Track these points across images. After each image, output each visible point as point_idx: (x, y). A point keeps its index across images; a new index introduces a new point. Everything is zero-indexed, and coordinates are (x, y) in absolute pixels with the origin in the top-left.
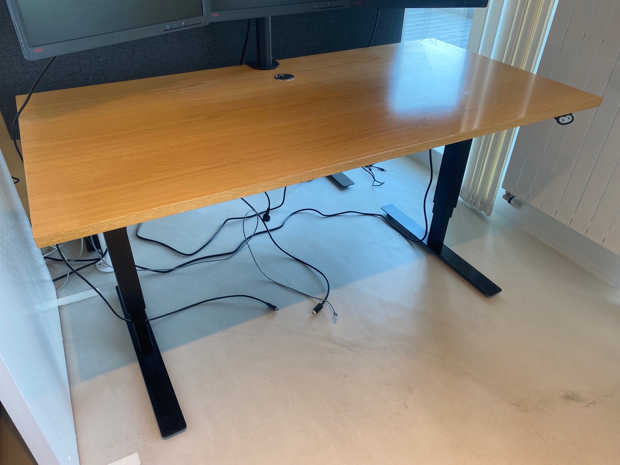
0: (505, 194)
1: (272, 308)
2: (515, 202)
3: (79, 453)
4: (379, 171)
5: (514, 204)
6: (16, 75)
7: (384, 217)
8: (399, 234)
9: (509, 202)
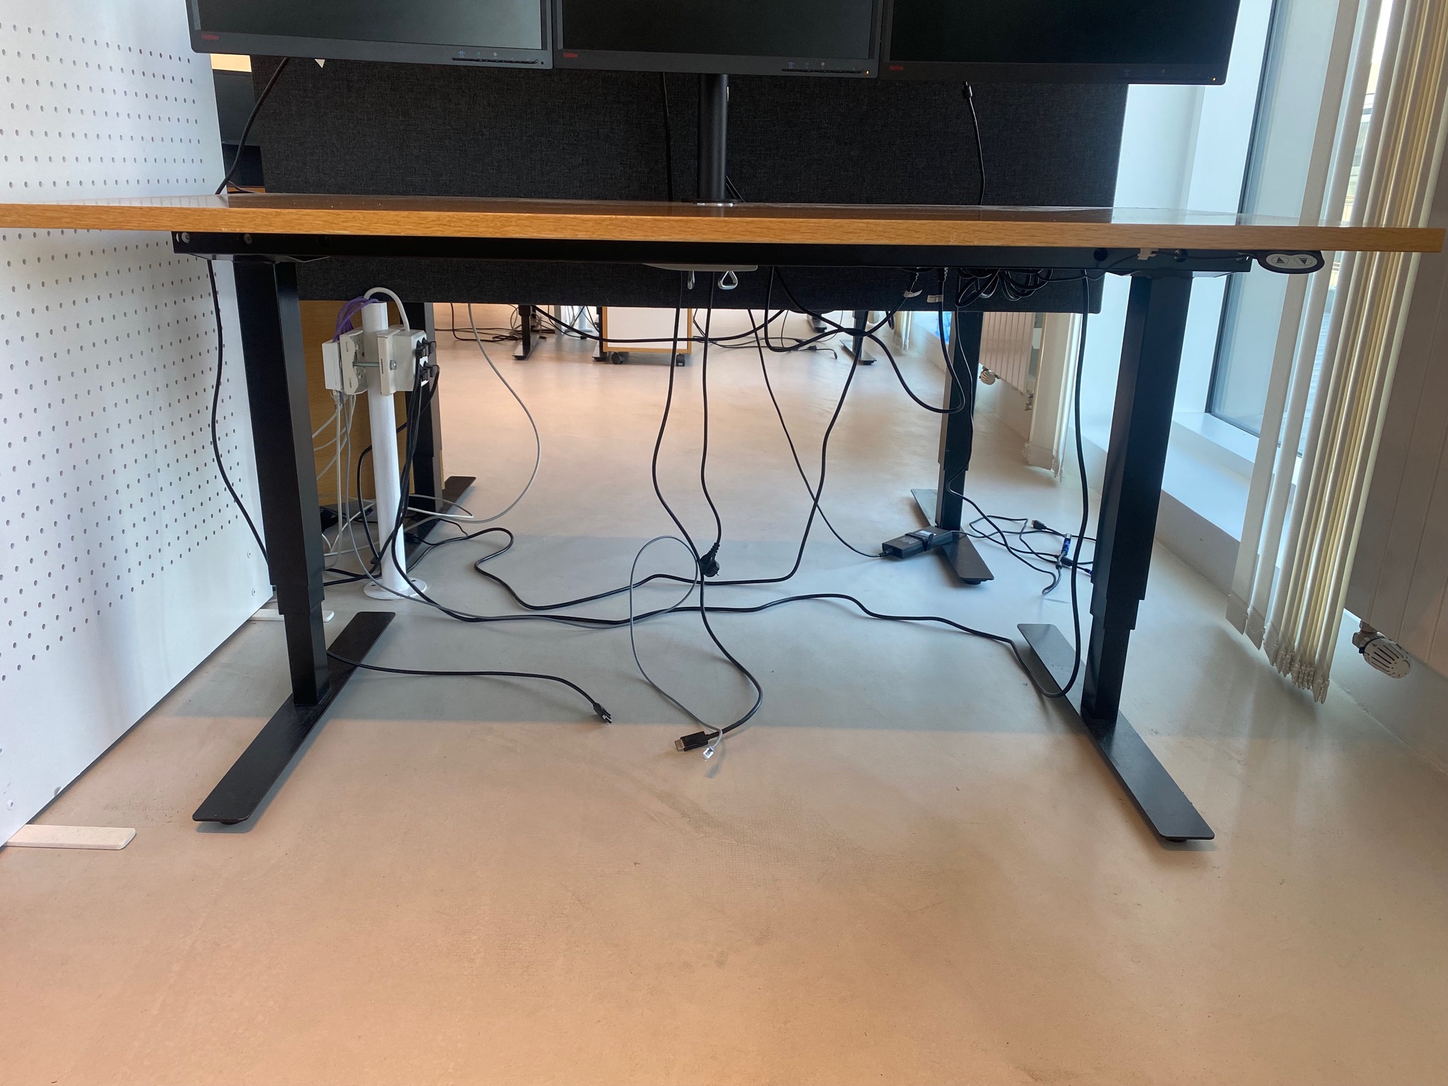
0: (1358, 630)
1: (601, 715)
2: (1375, 649)
3: (59, 797)
4: (1085, 577)
5: (1372, 654)
6: (305, 185)
7: (1018, 649)
8: (1027, 680)
9: (1362, 651)
